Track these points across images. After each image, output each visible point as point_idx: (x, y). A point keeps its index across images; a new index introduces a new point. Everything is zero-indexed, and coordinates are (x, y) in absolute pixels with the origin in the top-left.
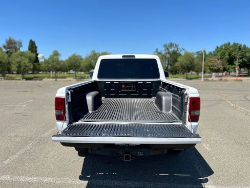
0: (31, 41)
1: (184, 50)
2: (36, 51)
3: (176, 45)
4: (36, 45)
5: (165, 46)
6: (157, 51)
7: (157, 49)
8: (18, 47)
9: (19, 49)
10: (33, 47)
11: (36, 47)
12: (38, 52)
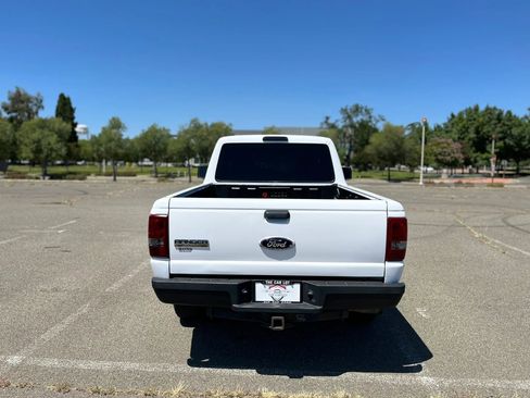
0: (62, 96)
1: (383, 119)
2: (73, 118)
3: (366, 110)
4: (73, 106)
5: (344, 111)
6: (326, 123)
7: (327, 118)
8: (34, 109)
9: (37, 113)
10: (65, 109)
11: (72, 110)
12: (75, 121)
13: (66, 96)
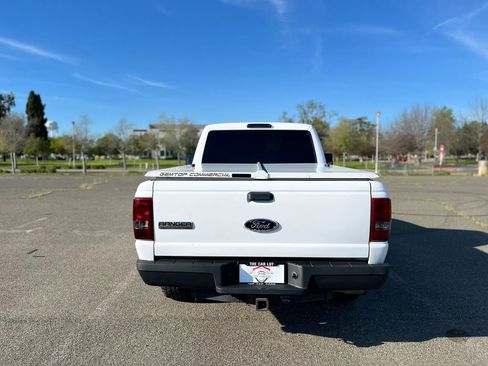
0: (32, 93)
1: (336, 114)
2: (43, 114)
3: (320, 106)
4: (43, 103)
5: (300, 107)
6: (284, 117)
7: (285, 113)
8: (6, 105)
9: (9, 109)
10: (36, 106)
11: (42, 108)
12: (45, 117)
13: (36, 93)
